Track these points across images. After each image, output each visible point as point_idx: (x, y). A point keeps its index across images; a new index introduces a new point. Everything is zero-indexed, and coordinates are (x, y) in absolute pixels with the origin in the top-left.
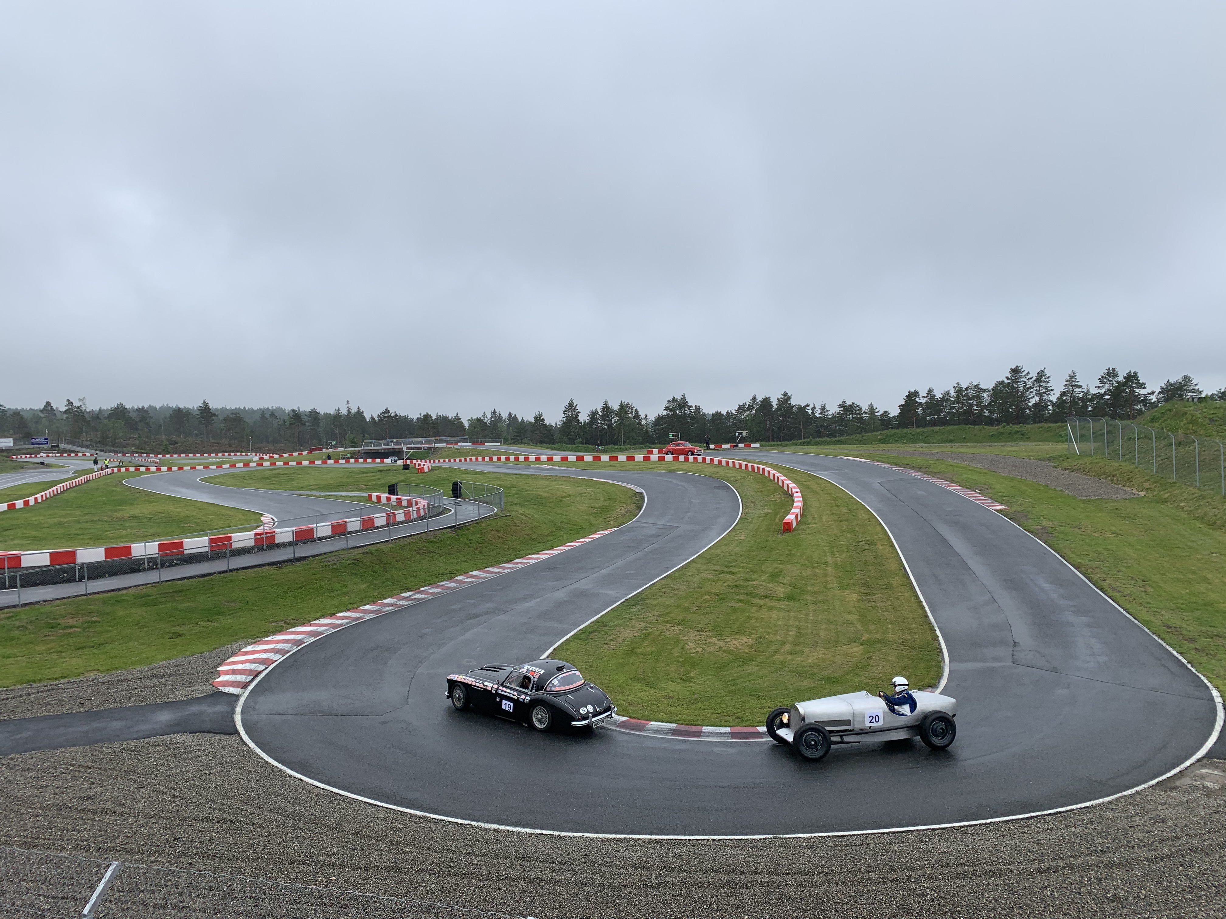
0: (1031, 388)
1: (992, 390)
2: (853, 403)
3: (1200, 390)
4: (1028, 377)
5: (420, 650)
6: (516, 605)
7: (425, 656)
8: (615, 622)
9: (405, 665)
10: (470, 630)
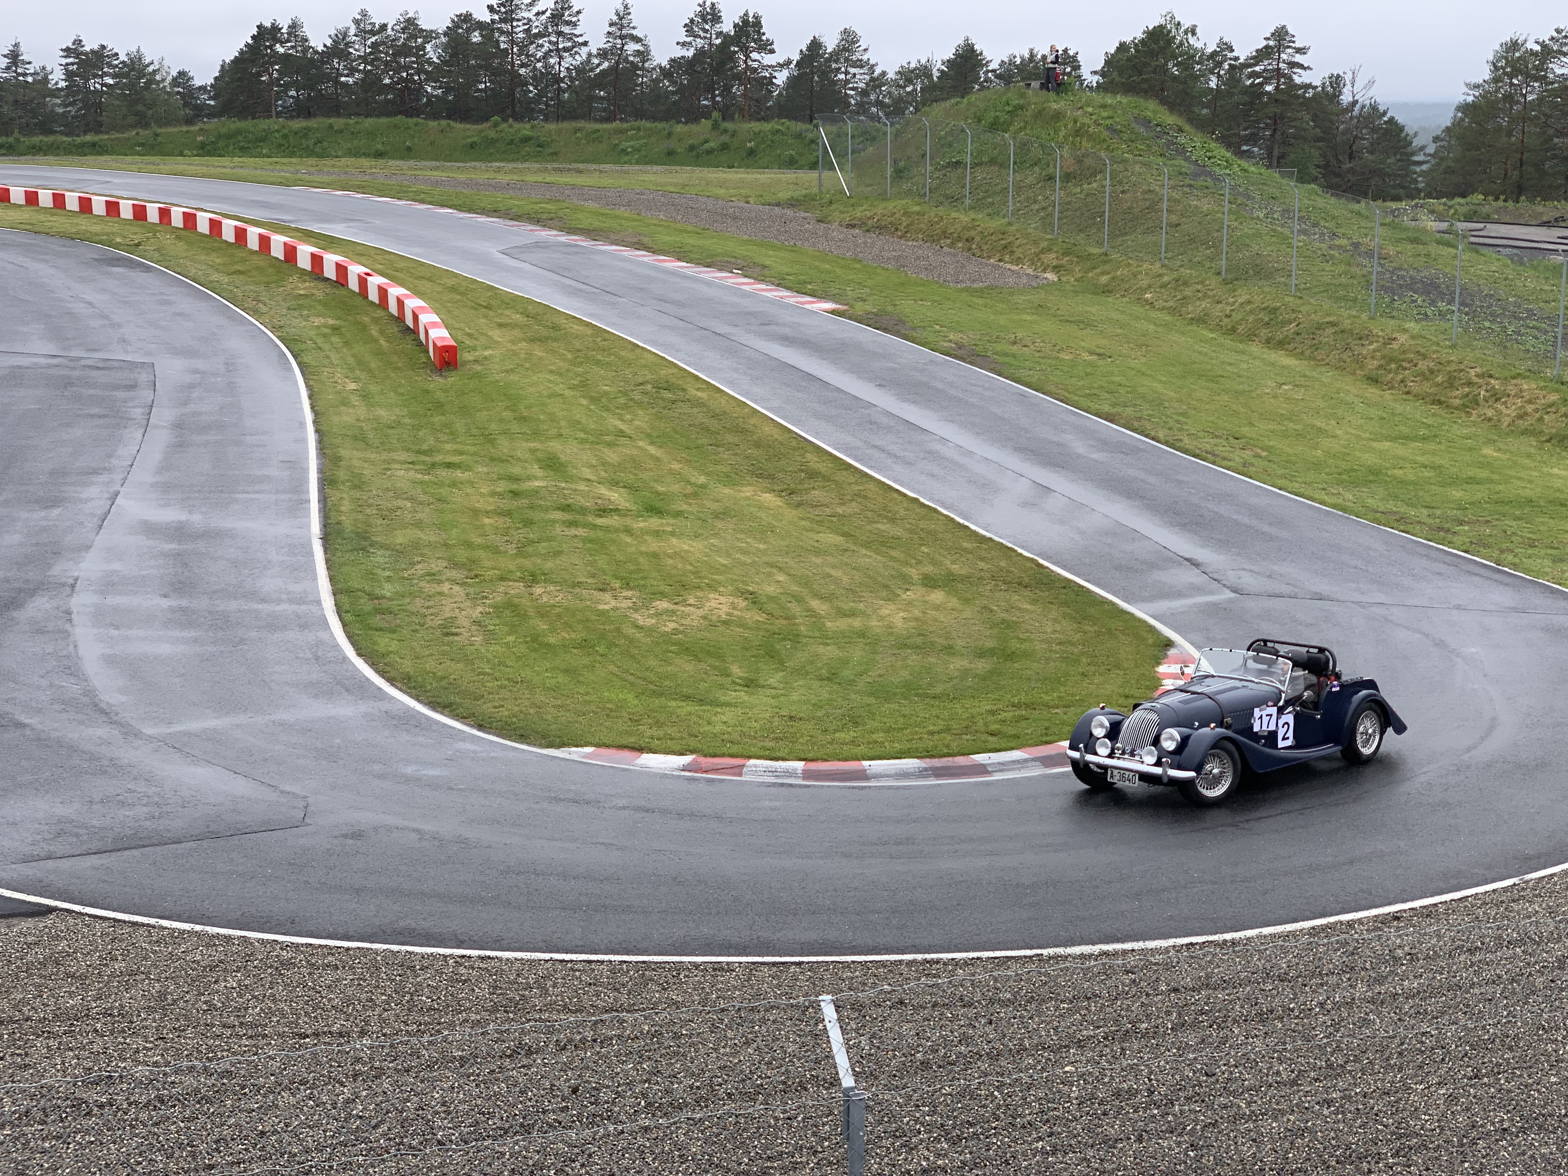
0: (540, 35)
1: (447, 34)
5: (38, 688)
6: (60, 569)
7: (85, 700)
8: (388, 590)
9: (81, 723)
10: (66, 634)
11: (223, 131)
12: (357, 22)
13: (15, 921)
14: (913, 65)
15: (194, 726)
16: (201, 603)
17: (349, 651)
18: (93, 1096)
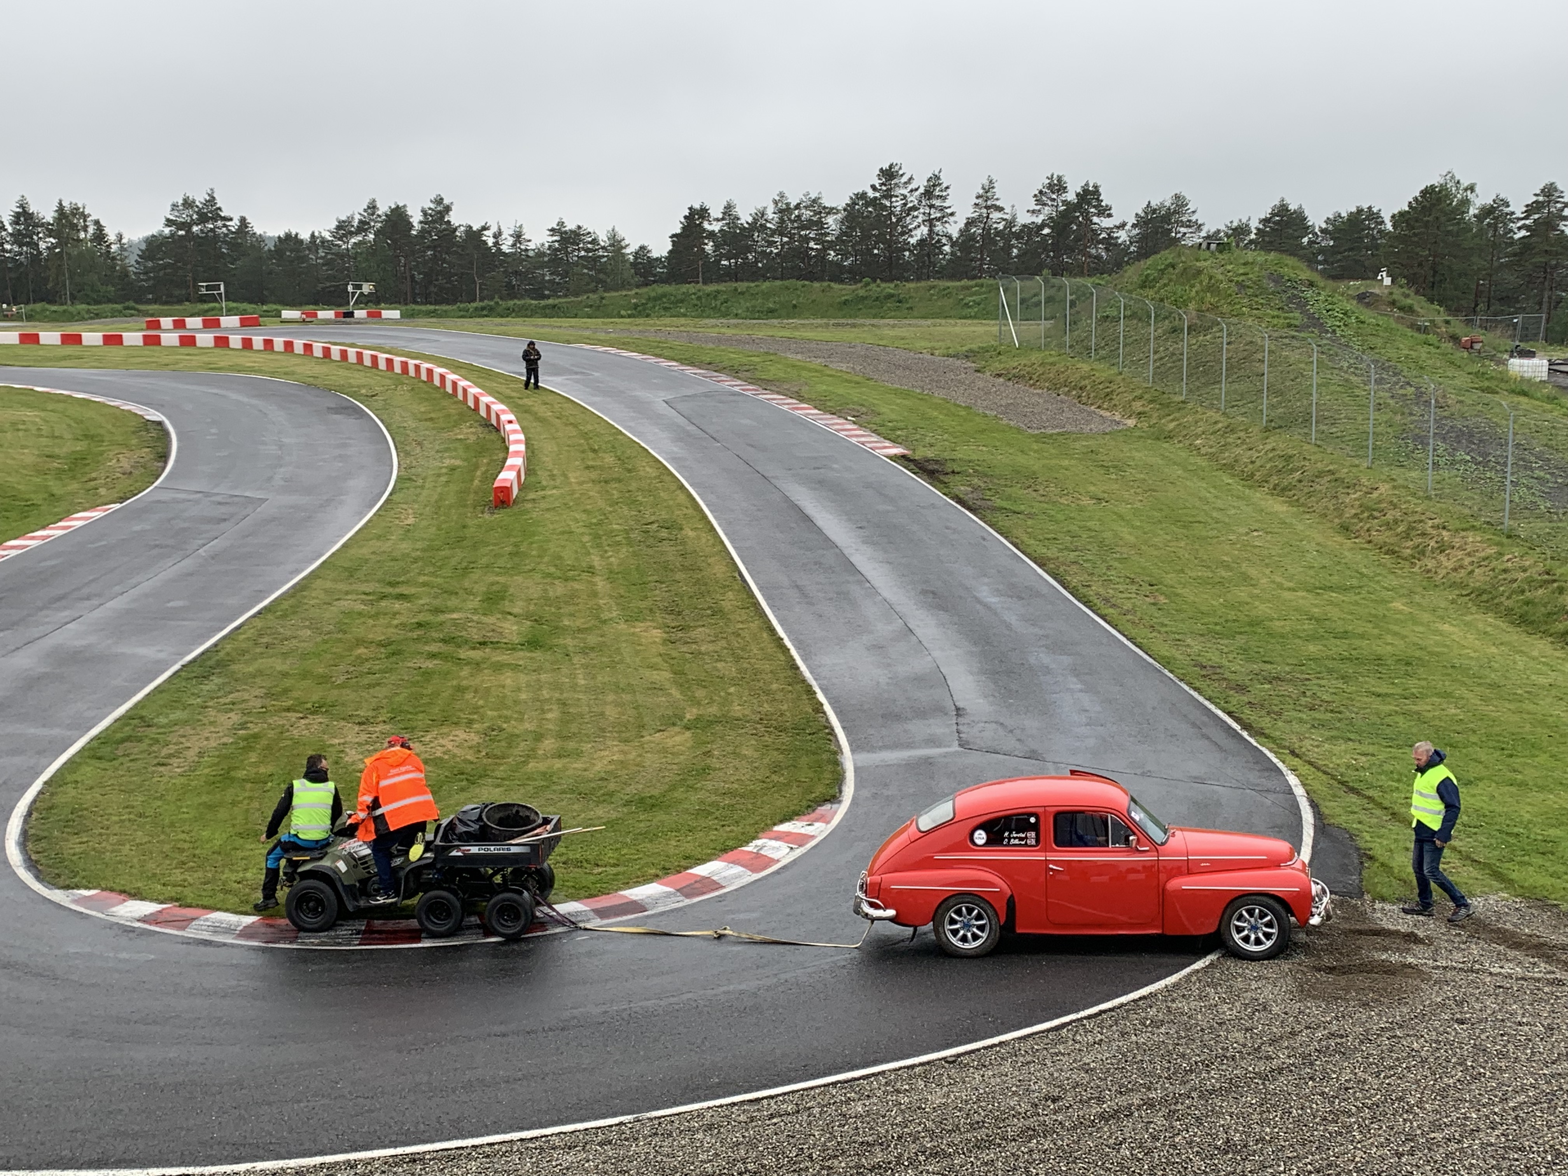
0: (915, 208)
1: (845, 210)
2: (579, 227)
3: (1199, 222)
4: (910, 187)
8: (171, 717)
11: (653, 294)
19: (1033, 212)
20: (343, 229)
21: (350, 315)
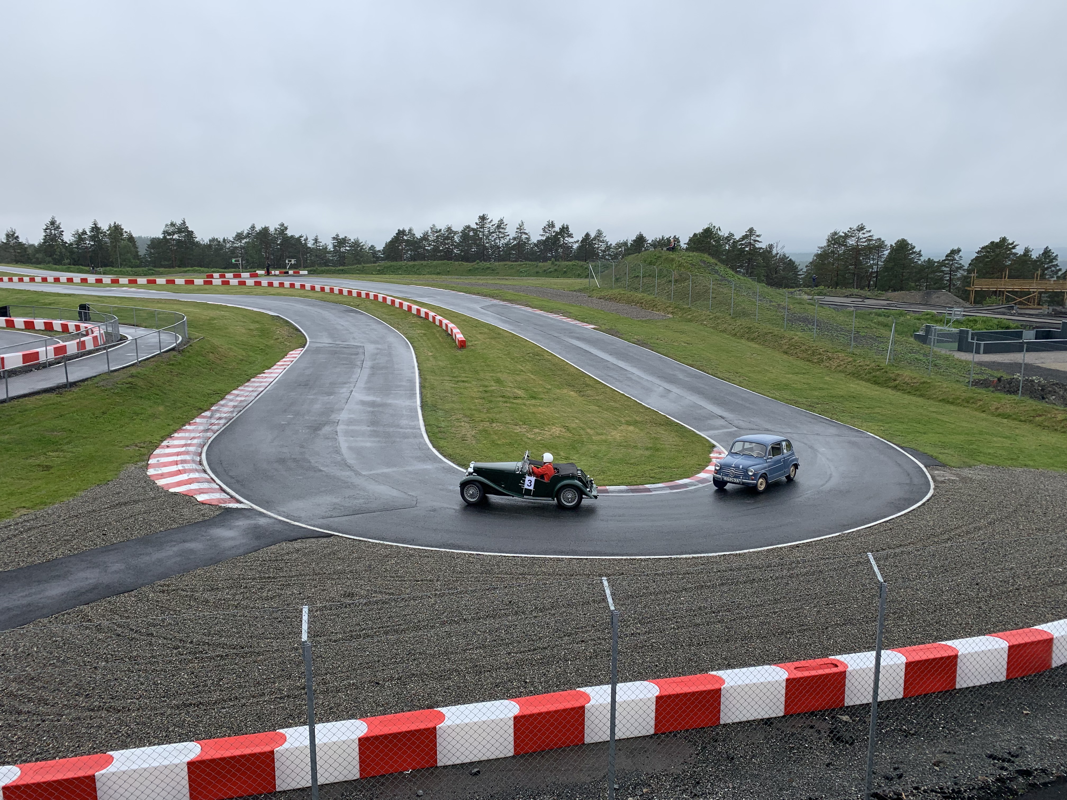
0: (493, 233)
1: (462, 232)
4: (491, 224)
5: (327, 458)
6: (334, 417)
7: (343, 462)
8: (443, 424)
9: (341, 470)
10: (336, 439)
11: (386, 265)
12: (432, 228)
13: (320, 539)
14: (621, 242)
15: (379, 471)
16: (381, 429)
17: (430, 446)
18: (348, 601)
19: (542, 235)
20: (239, 237)
21: (287, 273)
